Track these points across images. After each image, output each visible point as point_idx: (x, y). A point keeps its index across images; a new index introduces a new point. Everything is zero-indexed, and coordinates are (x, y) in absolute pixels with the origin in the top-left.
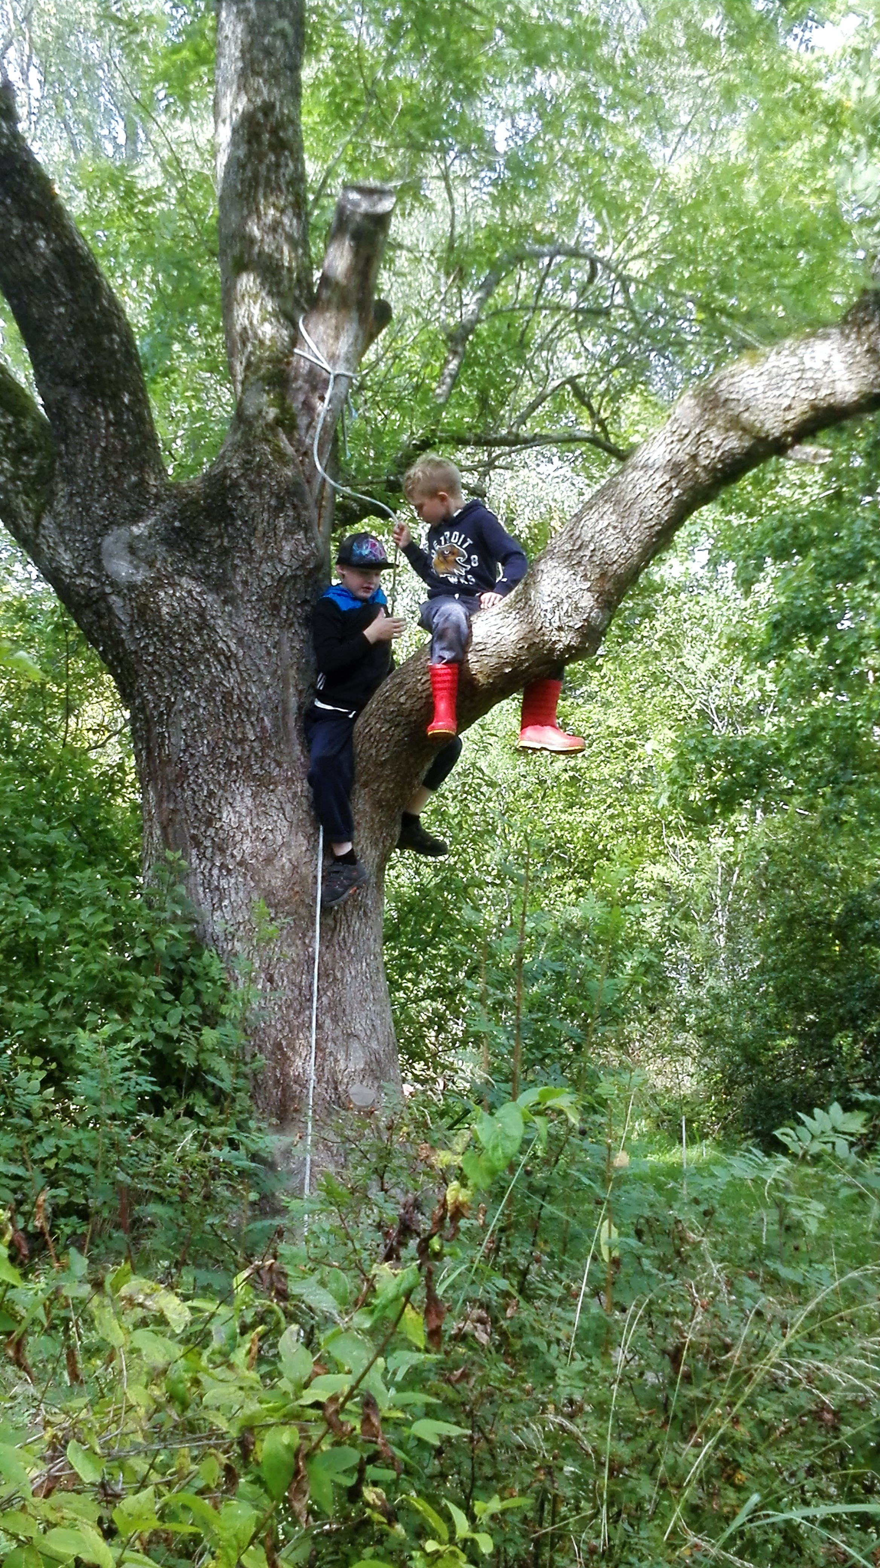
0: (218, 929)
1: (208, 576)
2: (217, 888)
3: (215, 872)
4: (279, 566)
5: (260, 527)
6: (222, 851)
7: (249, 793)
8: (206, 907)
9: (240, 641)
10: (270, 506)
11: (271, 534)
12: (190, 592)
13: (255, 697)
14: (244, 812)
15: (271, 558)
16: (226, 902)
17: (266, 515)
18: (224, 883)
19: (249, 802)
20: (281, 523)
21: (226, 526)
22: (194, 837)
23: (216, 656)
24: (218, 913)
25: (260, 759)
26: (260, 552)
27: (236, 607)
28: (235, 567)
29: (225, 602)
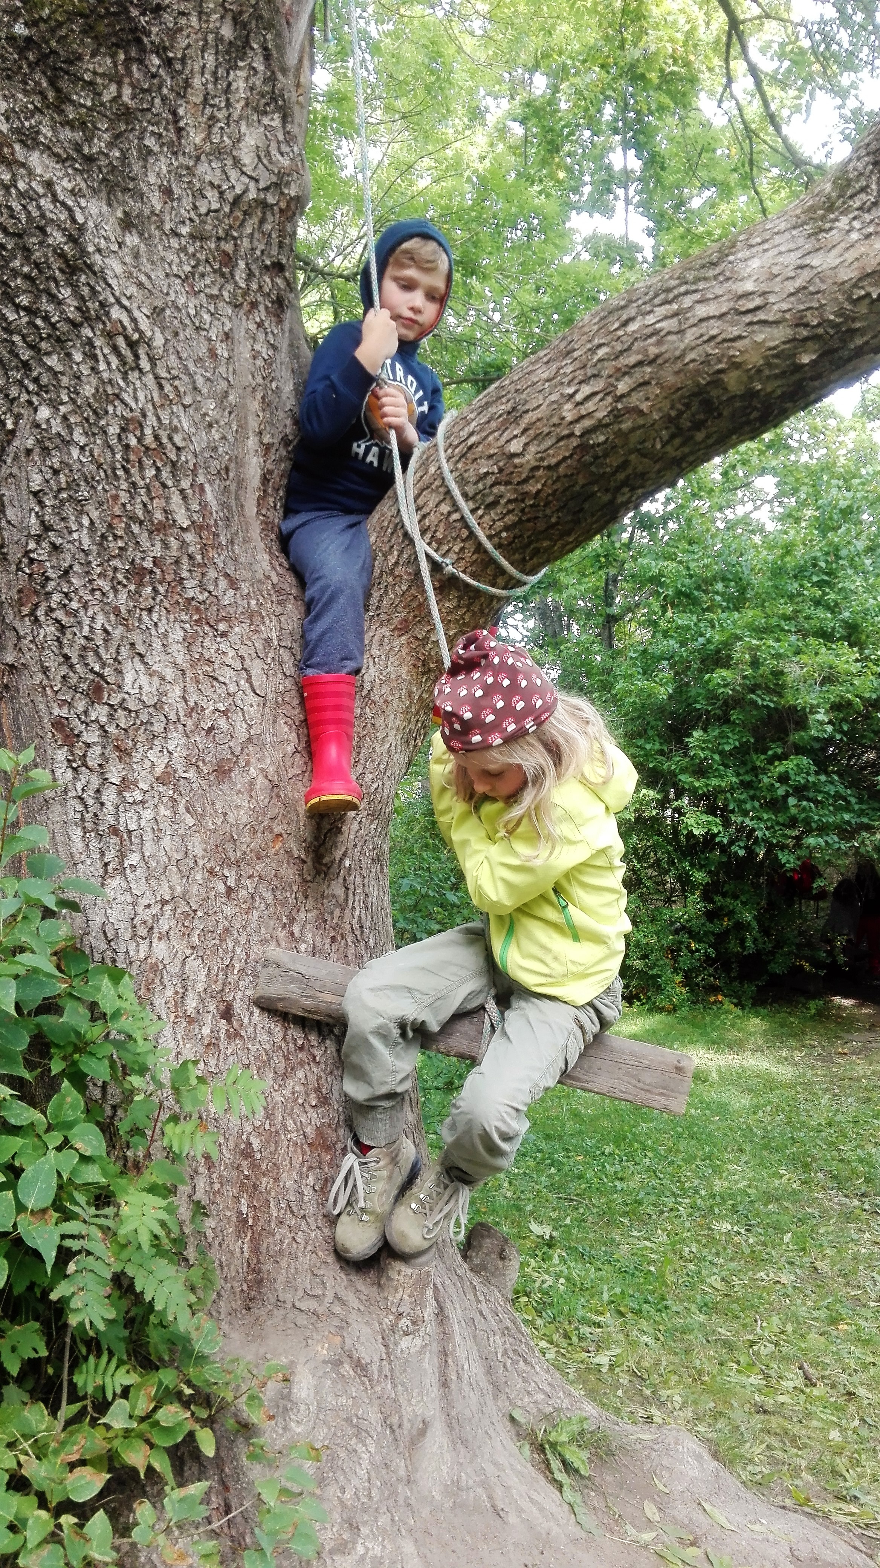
0: (117, 917)
1: (90, 159)
2: (114, 830)
3: (110, 796)
4: (233, 174)
5: (197, 81)
6: (124, 753)
7: (179, 635)
8: (90, 869)
9: (157, 312)
10: (219, 39)
11: (220, 101)
12: (49, 185)
13: (188, 438)
14: (169, 673)
15: (219, 152)
16: (134, 859)
17: (210, 59)
18: (129, 820)
19: (179, 654)
20: (239, 81)
21: (128, 60)
22: (59, 724)
23: (110, 336)
24: (116, 882)
25: (200, 567)
26: (196, 137)
27: (147, 240)
28: (146, 154)
29: (127, 224)
